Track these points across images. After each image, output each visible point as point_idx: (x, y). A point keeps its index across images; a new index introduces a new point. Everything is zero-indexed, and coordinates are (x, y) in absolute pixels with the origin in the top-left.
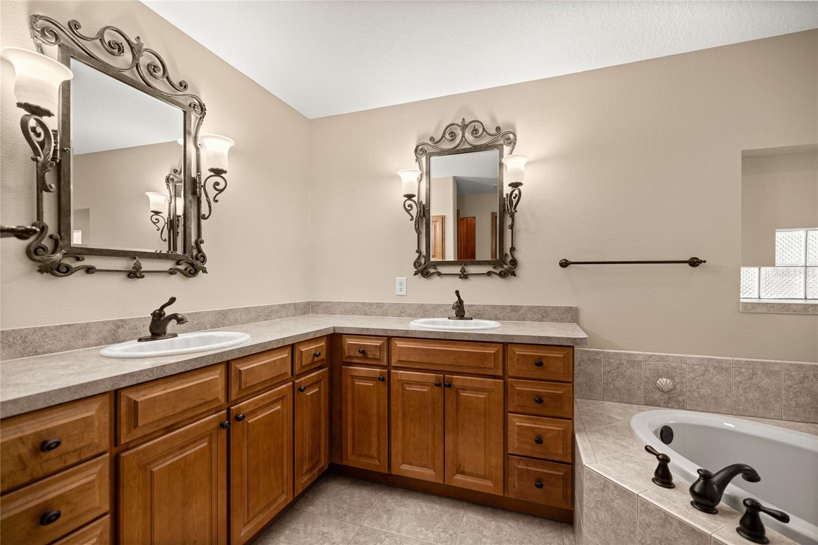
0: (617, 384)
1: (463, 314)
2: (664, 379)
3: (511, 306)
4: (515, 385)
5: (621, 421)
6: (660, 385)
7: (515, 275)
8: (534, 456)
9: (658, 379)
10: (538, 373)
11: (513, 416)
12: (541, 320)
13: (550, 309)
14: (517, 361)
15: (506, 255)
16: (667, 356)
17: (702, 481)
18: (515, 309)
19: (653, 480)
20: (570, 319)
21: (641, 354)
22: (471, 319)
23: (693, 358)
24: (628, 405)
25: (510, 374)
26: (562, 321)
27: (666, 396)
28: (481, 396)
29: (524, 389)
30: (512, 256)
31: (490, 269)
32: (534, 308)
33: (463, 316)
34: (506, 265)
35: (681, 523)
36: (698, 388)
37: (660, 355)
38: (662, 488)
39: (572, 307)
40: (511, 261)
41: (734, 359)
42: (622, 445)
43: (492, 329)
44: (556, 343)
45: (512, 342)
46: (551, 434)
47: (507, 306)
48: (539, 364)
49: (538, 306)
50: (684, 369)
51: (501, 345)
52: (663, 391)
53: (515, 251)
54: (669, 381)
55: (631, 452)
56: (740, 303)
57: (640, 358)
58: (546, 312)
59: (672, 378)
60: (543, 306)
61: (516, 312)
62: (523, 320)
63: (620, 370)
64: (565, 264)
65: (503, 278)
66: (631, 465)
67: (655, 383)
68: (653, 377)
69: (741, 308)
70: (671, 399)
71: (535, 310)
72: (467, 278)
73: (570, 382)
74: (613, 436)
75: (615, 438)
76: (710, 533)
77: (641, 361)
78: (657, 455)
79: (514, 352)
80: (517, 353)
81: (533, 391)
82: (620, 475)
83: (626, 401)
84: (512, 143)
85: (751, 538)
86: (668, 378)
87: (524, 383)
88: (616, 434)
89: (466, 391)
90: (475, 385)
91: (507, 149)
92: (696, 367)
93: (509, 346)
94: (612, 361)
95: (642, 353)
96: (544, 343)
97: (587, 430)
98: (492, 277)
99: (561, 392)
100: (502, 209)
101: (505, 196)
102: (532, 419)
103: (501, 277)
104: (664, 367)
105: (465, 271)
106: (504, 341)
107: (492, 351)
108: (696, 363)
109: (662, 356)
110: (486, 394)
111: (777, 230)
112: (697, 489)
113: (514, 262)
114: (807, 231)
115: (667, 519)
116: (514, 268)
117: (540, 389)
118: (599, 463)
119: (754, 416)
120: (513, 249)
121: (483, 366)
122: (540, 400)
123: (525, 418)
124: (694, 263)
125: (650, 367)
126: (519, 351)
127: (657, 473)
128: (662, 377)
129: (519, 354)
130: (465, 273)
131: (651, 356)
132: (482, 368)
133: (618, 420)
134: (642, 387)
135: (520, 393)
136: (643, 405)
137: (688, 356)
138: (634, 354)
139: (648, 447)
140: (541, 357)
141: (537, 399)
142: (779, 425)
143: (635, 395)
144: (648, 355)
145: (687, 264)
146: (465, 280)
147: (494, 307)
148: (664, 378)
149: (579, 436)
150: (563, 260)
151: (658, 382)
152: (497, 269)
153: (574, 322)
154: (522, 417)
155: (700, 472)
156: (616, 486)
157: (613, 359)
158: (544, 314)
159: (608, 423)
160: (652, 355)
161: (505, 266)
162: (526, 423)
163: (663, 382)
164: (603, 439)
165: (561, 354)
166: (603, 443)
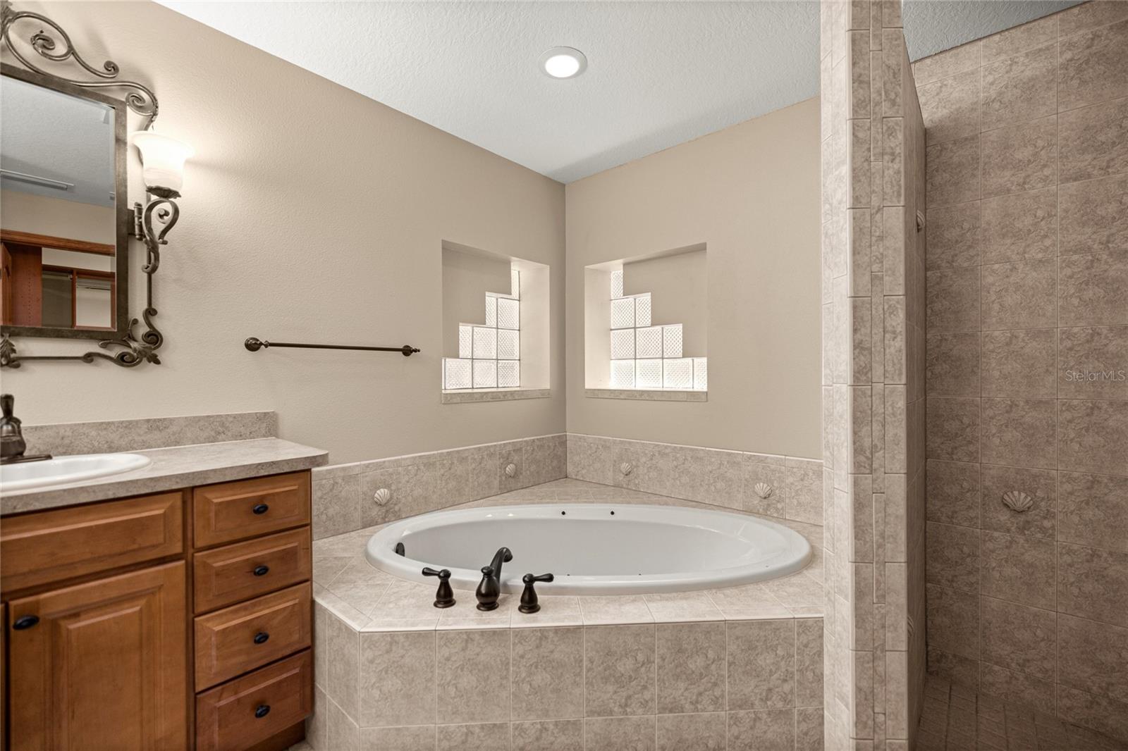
0: (331, 511)
1: (20, 450)
2: (382, 490)
3: (148, 421)
4: (209, 561)
5: (353, 557)
6: (379, 498)
7: (157, 362)
8: (249, 669)
9: (375, 492)
10: (258, 525)
11: (208, 620)
12: (213, 440)
13: (231, 419)
14: (216, 515)
15: (135, 321)
16: (384, 462)
17: (486, 579)
18: (156, 425)
19: (435, 605)
20: (264, 432)
21: (357, 466)
22: (49, 457)
23: (407, 459)
24: (347, 535)
25: (199, 544)
26: (251, 435)
27: (384, 510)
28: (130, 611)
29: (229, 562)
30: (150, 325)
31: (94, 347)
32: (199, 421)
33: (21, 454)
34: (135, 341)
35: (483, 633)
36: (412, 491)
37: (377, 462)
38: (448, 609)
39: (268, 413)
40: (148, 335)
41: (439, 452)
42: (378, 584)
43: (133, 469)
44: (287, 470)
45: (205, 483)
46: (280, 617)
47: (137, 422)
48: (261, 509)
49: (208, 416)
50: (399, 473)
51: (179, 495)
52: (381, 505)
53: (156, 316)
54: (386, 490)
55: (392, 588)
56: (443, 395)
57: (356, 471)
58: (223, 425)
59: (388, 486)
60: (217, 416)
61: (160, 431)
62: (177, 443)
63: (334, 491)
64: (253, 346)
65: (128, 366)
66: (405, 602)
67: (373, 497)
68: (371, 490)
69: (443, 399)
70: (389, 512)
71: (201, 423)
72: (18, 366)
73: (306, 525)
74: (360, 578)
75: (365, 580)
76: (508, 626)
77: (357, 474)
78: (438, 575)
79: (208, 502)
80: (216, 501)
81: (248, 560)
82: (404, 620)
83: (341, 532)
84: (150, 110)
85: (531, 611)
86: (385, 488)
87: (229, 551)
88: (361, 575)
89: (83, 617)
90: (114, 594)
91: (133, 118)
92: (410, 468)
93: (197, 492)
94: (324, 482)
95: (358, 463)
96: (266, 474)
97: (326, 587)
98: (96, 365)
99: (296, 544)
100: (124, 230)
101: (131, 206)
102: (245, 609)
103: (122, 365)
104: (382, 475)
105: (14, 351)
106: (184, 486)
107: (157, 510)
108: (409, 464)
109: (380, 462)
110: (143, 602)
111: (461, 324)
112: (483, 590)
113: (155, 338)
114: (473, 327)
115: (468, 636)
116: (154, 349)
117: (259, 551)
118: (375, 620)
119: (454, 505)
120: (150, 312)
121: (136, 546)
122: (260, 570)
123: (232, 612)
124: (407, 351)
125: (368, 479)
126: (217, 498)
127: (438, 595)
128: (379, 489)
129: (221, 503)
130: (13, 355)
131: (367, 466)
132: (134, 550)
133: (350, 557)
134: (359, 507)
135: (220, 573)
136: (361, 529)
137: (403, 457)
138: (350, 467)
139: (425, 570)
140: (263, 497)
141: (257, 570)
142: (478, 506)
143: (352, 519)
144: (364, 465)
145: (401, 353)
146: (13, 370)
147: (105, 426)
148: (382, 488)
149: (323, 599)
150: (252, 339)
151: (376, 495)
152: (110, 350)
153: (271, 435)
154: (225, 614)
155: (484, 571)
156: (407, 635)
157: (325, 479)
158: (220, 428)
159: (343, 566)
160: (370, 464)
161: (134, 345)
162: (234, 619)
163: (382, 493)
164: (352, 588)
165: (295, 485)
166: (358, 593)
